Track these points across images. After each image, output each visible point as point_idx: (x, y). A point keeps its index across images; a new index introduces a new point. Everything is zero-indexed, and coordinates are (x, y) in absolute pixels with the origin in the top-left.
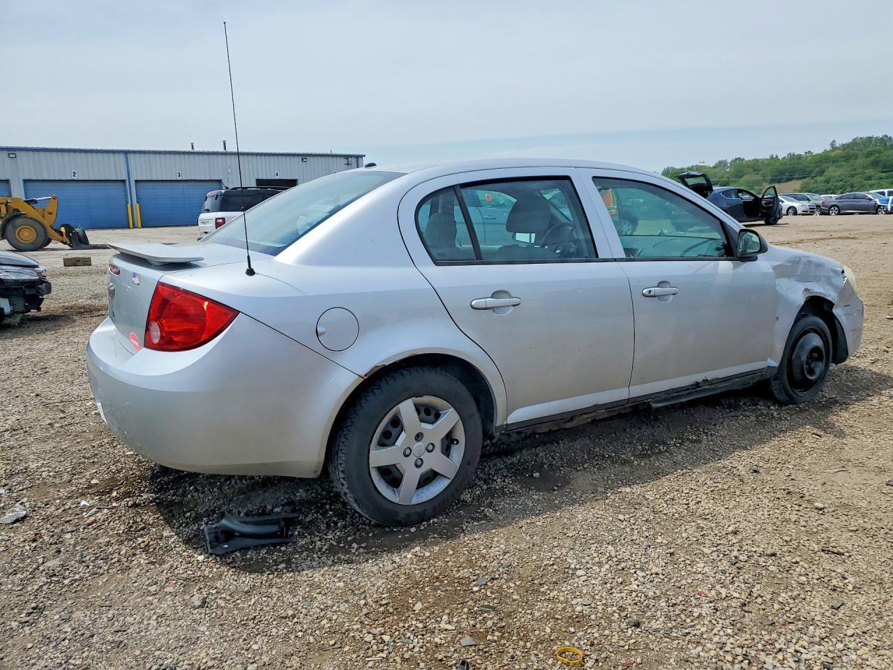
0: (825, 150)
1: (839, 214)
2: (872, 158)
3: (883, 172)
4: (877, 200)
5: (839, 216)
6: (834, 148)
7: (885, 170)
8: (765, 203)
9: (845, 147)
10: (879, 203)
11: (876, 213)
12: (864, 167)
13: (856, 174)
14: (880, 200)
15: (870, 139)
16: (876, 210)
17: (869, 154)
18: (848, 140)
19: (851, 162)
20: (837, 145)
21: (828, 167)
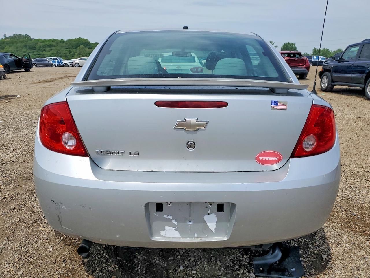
0: (2, 38)
1: (37, 67)
2: (24, 44)
3: (29, 50)
4: (51, 61)
5: (37, 68)
6: (6, 38)
7: (30, 49)
8: (24, 61)
9: (11, 38)
10: (52, 63)
11: (52, 67)
12: (21, 47)
13: (19, 50)
14: (52, 62)
15: (20, 35)
16: (51, 65)
17: (22, 42)
18: (12, 35)
19: (15, 44)
20: (7, 36)
21: (6, 46)
